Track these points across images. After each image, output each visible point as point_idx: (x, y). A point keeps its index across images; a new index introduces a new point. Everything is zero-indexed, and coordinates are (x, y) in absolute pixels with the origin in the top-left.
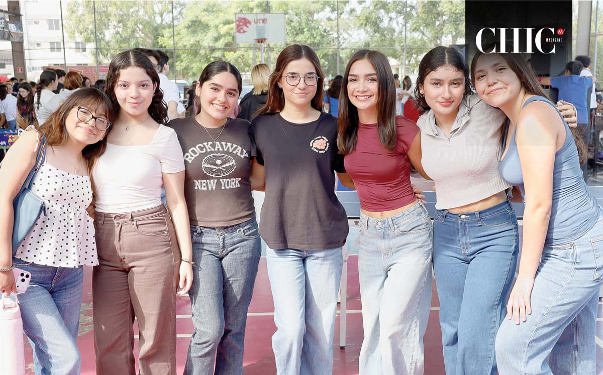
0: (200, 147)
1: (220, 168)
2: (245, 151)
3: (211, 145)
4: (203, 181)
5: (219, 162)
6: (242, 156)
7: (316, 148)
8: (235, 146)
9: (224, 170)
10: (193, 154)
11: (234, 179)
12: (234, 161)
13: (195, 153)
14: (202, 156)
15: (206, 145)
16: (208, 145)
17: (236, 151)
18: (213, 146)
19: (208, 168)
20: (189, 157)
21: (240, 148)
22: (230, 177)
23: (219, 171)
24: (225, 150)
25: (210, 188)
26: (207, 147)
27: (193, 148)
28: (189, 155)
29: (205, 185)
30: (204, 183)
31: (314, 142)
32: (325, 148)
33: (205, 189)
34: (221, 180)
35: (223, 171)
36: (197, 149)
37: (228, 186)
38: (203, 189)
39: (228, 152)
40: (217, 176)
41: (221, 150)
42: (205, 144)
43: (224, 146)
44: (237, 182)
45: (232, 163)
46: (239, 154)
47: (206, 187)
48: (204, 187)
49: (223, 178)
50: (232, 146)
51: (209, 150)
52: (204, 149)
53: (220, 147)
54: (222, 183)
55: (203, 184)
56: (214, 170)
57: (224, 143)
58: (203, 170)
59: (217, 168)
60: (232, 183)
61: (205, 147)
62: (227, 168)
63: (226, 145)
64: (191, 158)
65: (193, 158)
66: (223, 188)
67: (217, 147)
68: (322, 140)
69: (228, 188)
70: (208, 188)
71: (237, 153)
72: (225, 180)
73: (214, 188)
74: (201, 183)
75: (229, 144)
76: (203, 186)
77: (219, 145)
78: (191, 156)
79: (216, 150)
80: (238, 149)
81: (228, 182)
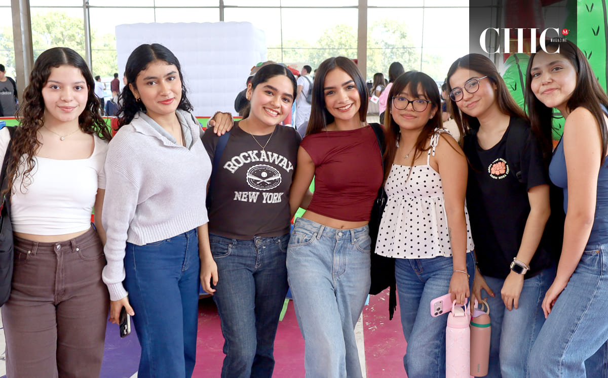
0: (244, 156)
1: (265, 181)
2: (290, 164)
3: (256, 154)
4: (244, 193)
5: (264, 174)
6: (288, 170)
7: (495, 175)
8: (281, 157)
9: (269, 183)
10: (236, 164)
11: (277, 194)
12: (280, 175)
13: (238, 162)
14: (246, 166)
15: (251, 155)
16: (253, 154)
17: (282, 163)
18: (259, 155)
19: (253, 179)
20: (232, 167)
21: (285, 160)
22: (273, 191)
23: (264, 184)
24: (271, 161)
25: (250, 201)
26: (252, 157)
27: (236, 157)
28: (232, 164)
29: (246, 196)
30: (245, 194)
31: (492, 167)
32: (506, 171)
33: (246, 200)
34: (264, 194)
35: (268, 185)
36: (241, 158)
37: (270, 200)
38: (243, 200)
39: (273, 164)
40: (260, 189)
41: (266, 160)
42: (250, 152)
43: (270, 156)
44: (280, 197)
45: (278, 177)
46: (284, 167)
47: (247, 199)
48: (245, 198)
49: (266, 191)
50: (278, 158)
51: (253, 160)
52: (249, 159)
53: (265, 157)
54: (264, 196)
55: (244, 196)
56: (258, 183)
57: (270, 153)
58: (247, 181)
59: (262, 181)
60: (274, 197)
61: (249, 156)
62: (273, 182)
63: (272, 156)
64: (234, 167)
65: (236, 168)
66: (264, 202)
67: (262, 157)
68: (500, 163)
69: (269, 202)
70: (248, 200)
71: (283, 165)
72: (268, 194)
73: (255, 201)
74: (242, 195)
75: (275, 155)
76: (243, 198)
77: (265, 155)
78: (234, 165)
79: (261, 160)
80: (283, 161)
81: (271, 196)
